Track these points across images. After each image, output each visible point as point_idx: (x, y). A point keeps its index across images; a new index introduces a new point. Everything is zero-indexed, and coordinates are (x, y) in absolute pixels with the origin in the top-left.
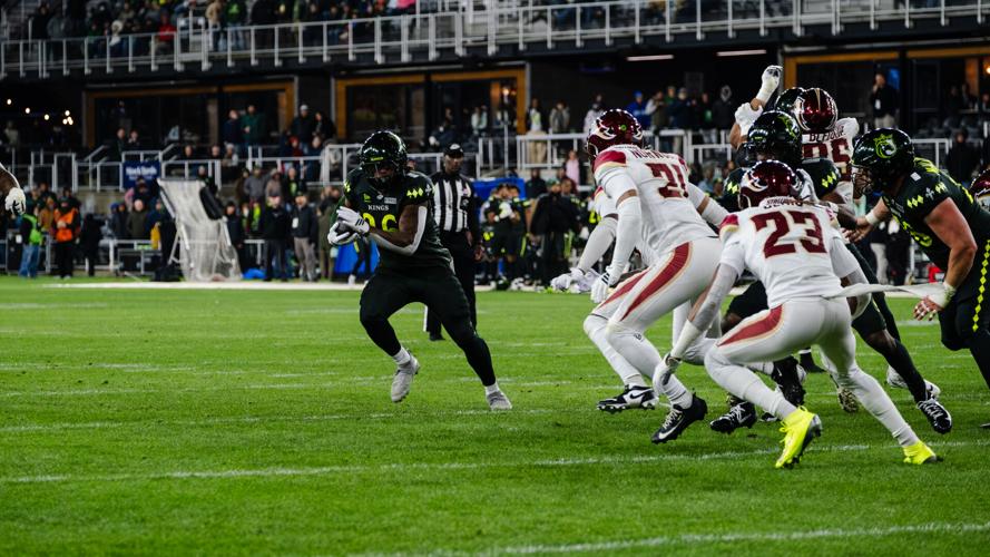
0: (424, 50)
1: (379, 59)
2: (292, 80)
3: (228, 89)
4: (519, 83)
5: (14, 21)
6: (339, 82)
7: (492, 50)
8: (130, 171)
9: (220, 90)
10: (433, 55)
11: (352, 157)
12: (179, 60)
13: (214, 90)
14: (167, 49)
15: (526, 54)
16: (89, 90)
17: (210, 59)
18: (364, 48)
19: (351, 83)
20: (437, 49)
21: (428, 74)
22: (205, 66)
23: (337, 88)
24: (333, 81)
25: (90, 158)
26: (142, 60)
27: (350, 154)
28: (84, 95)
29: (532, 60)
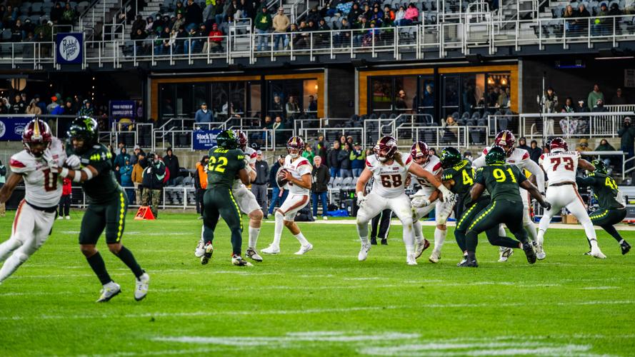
0: (436, 51)
1: (397, 57)
2: (323, 71)
3: (268, 78)
4: (512, 75)
5: (87, 26)
6: (361, 73)
7: (492, 51)
8: (199, 137)
9: (263, 78)
10: (442, 54)
11: (384, 128)
12: (230, 56)
13: (258, 78)
14: (219, 47)
15: (519, 54)
16: (153, 78)
17: (255, 56)
18: (385, 48)
19: (371, 74)
20: (445, 50)
21: (436, 68)
22: (252, 61)
23: (360, 78)
24: (356, 72)
25: (163, 126)
26: (198, 56)
27: (383, 126)
28: (149, 80)
29: (524, 58)
